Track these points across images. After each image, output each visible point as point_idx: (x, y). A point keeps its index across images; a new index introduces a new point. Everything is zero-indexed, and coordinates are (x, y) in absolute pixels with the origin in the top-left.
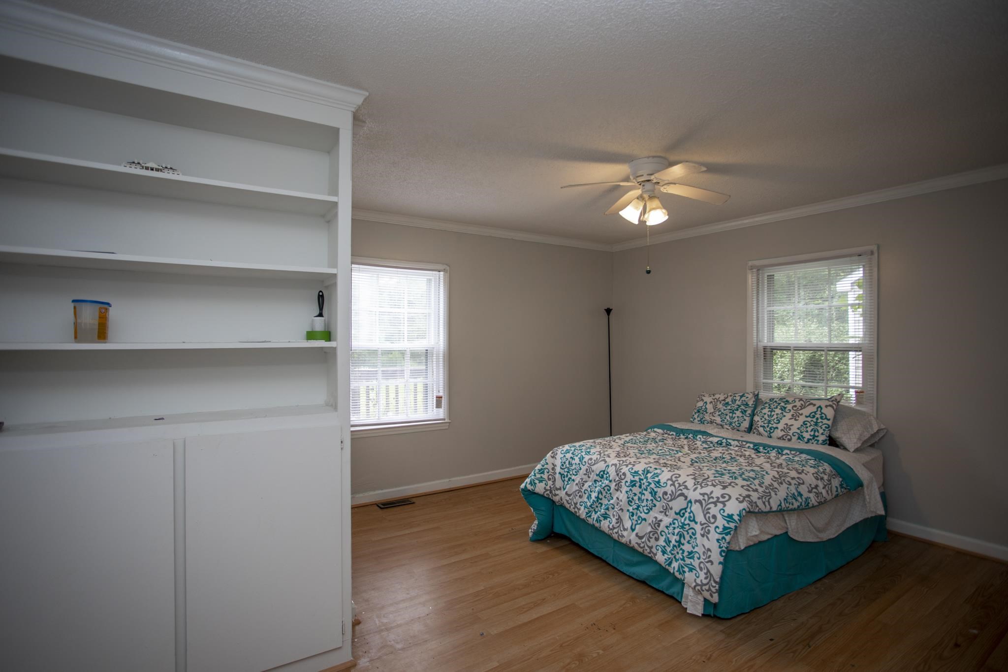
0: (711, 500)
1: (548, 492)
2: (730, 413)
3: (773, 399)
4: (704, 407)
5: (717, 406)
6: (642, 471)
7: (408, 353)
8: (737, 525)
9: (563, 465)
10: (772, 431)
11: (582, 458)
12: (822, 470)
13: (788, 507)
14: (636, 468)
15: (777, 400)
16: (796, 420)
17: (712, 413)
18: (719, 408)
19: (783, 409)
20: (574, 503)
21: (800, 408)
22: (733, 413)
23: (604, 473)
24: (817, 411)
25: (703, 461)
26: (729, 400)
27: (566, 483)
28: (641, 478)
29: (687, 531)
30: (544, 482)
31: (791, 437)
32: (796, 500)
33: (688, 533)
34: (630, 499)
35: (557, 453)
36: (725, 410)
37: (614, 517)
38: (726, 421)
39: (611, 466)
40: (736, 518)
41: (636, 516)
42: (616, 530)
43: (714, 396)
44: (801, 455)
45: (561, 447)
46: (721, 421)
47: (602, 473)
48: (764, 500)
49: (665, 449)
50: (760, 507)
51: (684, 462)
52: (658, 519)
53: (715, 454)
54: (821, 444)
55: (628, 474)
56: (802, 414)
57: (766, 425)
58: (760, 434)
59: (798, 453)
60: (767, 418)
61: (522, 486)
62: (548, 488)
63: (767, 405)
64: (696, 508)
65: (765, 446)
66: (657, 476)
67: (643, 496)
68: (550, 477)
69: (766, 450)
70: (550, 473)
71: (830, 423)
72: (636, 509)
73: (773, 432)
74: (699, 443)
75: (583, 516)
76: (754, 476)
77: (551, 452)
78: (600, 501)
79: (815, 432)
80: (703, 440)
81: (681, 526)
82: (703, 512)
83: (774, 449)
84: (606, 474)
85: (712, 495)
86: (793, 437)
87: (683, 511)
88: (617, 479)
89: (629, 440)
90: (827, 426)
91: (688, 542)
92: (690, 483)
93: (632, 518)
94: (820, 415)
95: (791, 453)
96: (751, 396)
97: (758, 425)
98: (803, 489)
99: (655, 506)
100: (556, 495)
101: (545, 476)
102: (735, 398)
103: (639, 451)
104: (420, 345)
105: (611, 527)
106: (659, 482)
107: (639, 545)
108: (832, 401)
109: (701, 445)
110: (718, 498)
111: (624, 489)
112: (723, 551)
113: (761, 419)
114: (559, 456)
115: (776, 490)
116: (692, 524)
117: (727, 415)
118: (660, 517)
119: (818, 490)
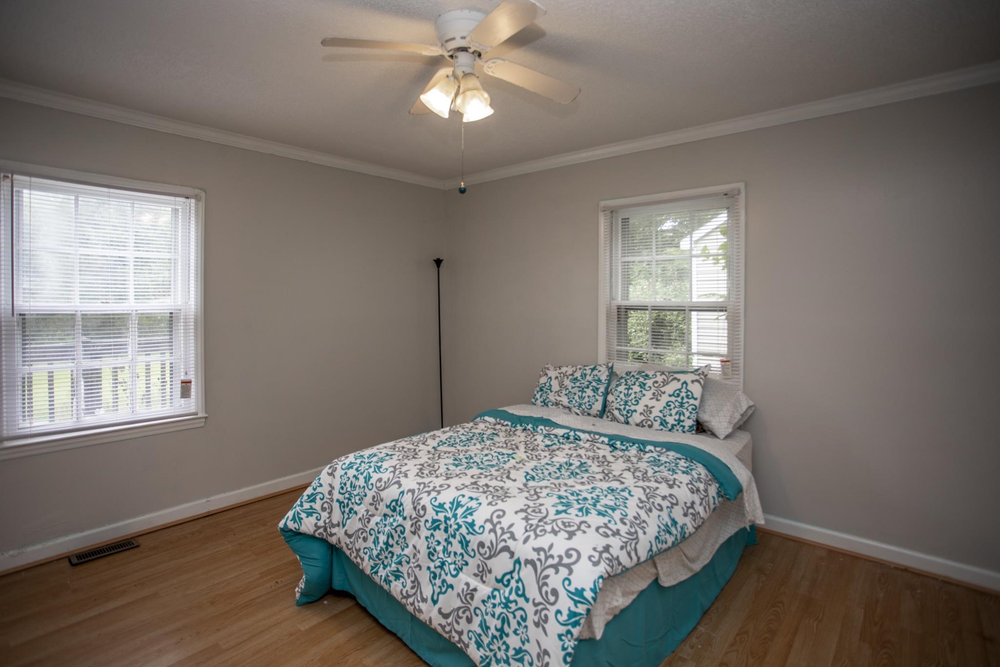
0: (550, 562)
1: (321, 530)
2: (579, 391)
3: (630, 373)
4: (548, 384)
5: (564, 383)
6: (450, 503)
7: (134, 318)
8: (590, 607)
9: (342, 488)
10: (629, 415)
11: (368, 479)
12: (696, 476)
13: (661, 548)
14: (441, 499)
15: (635, 374)
16: (658, 400)
17: (559, 391)
18: (566, 386)
19: (642, 386)
20: (356, 550)
21: (662, 384)
22: (583, 391)
23: (397, 504)
24: (682, 388)
25: (543, 473)
26: (578, 375)
27: (346, 516)
28: (448, 516)
29: (513, 613)
30: (315, 515)
31: (652, 423)
32: (670, 533)
33: (515, 617)
34: (431, 550)
35: (336, 468)
36: (573, 388)
37: (409, 578)
38: (574, 402)
39: (407, 493)
40: (588, 595)
41: (439, 578)
42: (411, 600)
43: (560, 369)
44: (669, 453)
45: (343, 458)
46: (569, 402)
47: (394, 504)
48: (629, 548)
49: (492, 452)
50: (624, 563)
51: (515, 480)
52: (471, 587)
53: (560, 458)
54: (688, 431)
55: (429, 508)
56: (664, 393)
57: (622, 407)
58: (614, 419)
59: (664, 450)
60: (624, 398)
61: (281, 524)
62: (321, 523)
63: (623, 381)
64: (527, 573)
65: (623, 440)
66: (471, 514)
67: (450, 545)
68: (326, 505)
69: (624, 445)
70: (325, 500)
71: (697, 403)
72: (439, 567)
73: (631, 416)
74: (539, 438)
75: (368, 571)
76: (612, 503)
77: (329, 466)
78: (390, 549)
79: (680, 415)
80: (545, 432)
81: (504, 604)
82: (538, 582)
83: (634, 444)
84: (400, 506)
85: (552, 552)
86: (654, 422)
87: (508, 577)
88: (414, 515)
89: (446, 440)
90: (694, 407)
91: (515, 632)
92: (519, 530)
93: (433, 581)
94: (686, 393)
95: (655, 450)
96: (603, 369)
97: (612, 406)
98: (677, 513)
99: (467, 564)
100: (332, 535)
101: (317, 506)
102: (585, 372)
103: (455, 460)
104: (159, 305)
105: (404, 593)
106: (472, 524)
107: (443, 627)
108: (699, 375)
109: (542, 441)
110: (560, 557)
111: (424, 533)
112: (569, 654)
113: (616, 399)
114: (339, 472)
115: (644, 525)
116: (521, 602)
117: (575, 394)
118: (474, 583)
119: (695, 510)
